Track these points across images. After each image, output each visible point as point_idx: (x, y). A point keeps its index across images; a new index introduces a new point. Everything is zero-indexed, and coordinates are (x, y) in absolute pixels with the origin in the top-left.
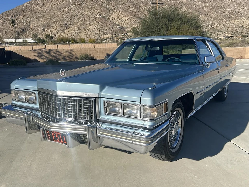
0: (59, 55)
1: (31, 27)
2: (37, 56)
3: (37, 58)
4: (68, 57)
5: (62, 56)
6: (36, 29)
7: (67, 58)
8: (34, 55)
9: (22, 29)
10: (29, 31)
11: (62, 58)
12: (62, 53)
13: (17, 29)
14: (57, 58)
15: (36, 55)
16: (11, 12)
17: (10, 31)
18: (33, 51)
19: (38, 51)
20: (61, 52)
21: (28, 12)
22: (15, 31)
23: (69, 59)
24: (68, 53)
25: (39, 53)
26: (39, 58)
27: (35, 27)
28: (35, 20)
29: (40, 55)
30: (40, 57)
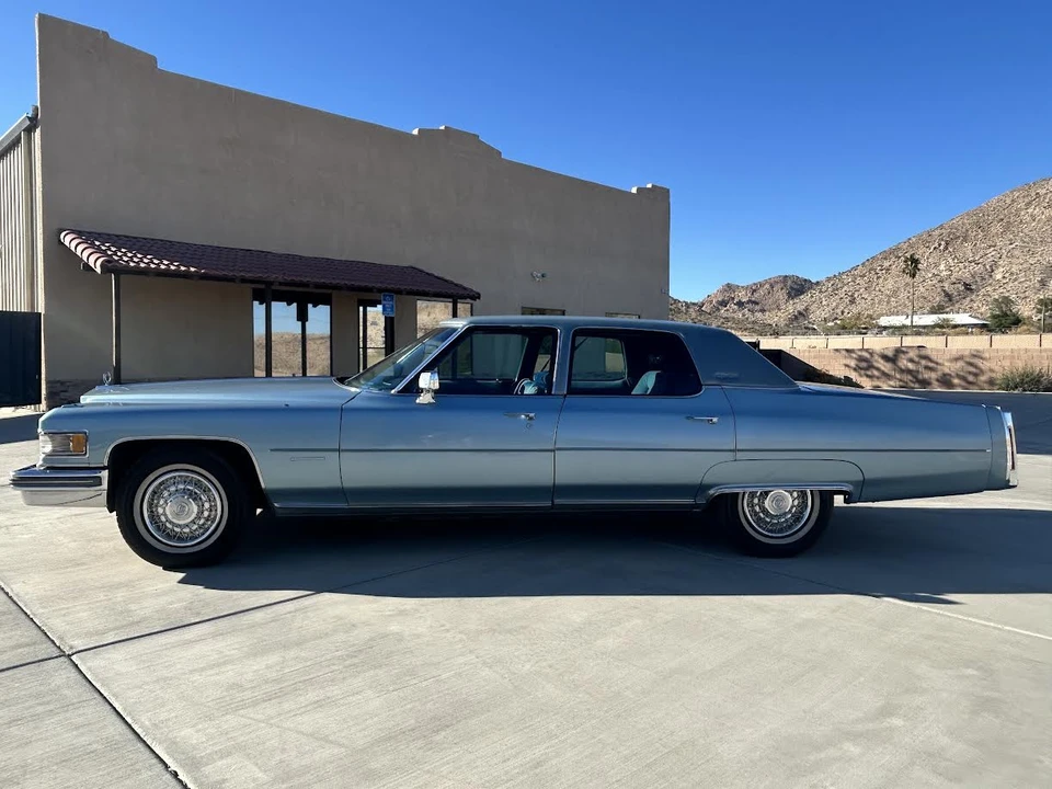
0: (927, 368)
1: (999, 277)
2: (855, 369)
3: (854, 376)
4: (958, 376)
5: (939, 373)
6: (1015, 280)
7: (956, 381)
8: (846, 366)
9: (965, 285)
10: (989, 288)
11: (938, 380)
12: (940, 361)
13: (946, 285)
14: (920, 377)
15: (853, 363)
16: (937, 232)
17: (922, 290)
18: (844, 352)
19: (860, 353)
20: (935, 358)
21: (997, 228)
22: (939, 290)
23: (963, 383)
24: (960, 364)
25: (861, 359)
26: (861, 376)
27: (1012, 274)
28: (1016, 253)
29: (864, 365)
30: (863, 372)
